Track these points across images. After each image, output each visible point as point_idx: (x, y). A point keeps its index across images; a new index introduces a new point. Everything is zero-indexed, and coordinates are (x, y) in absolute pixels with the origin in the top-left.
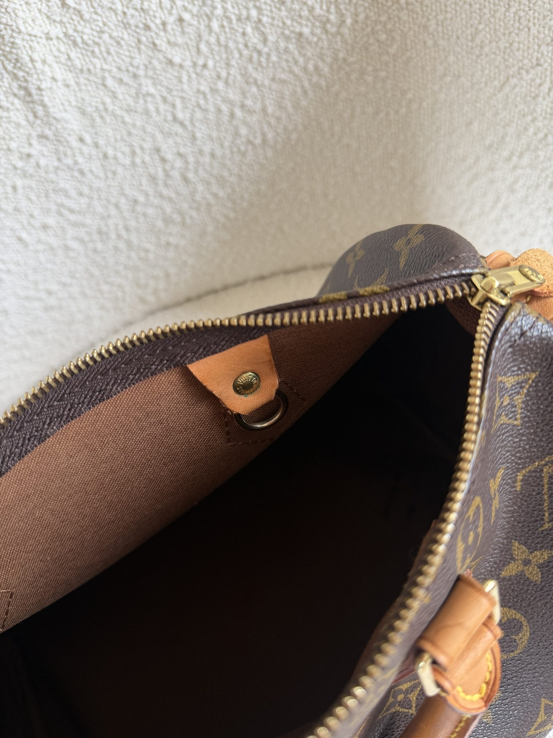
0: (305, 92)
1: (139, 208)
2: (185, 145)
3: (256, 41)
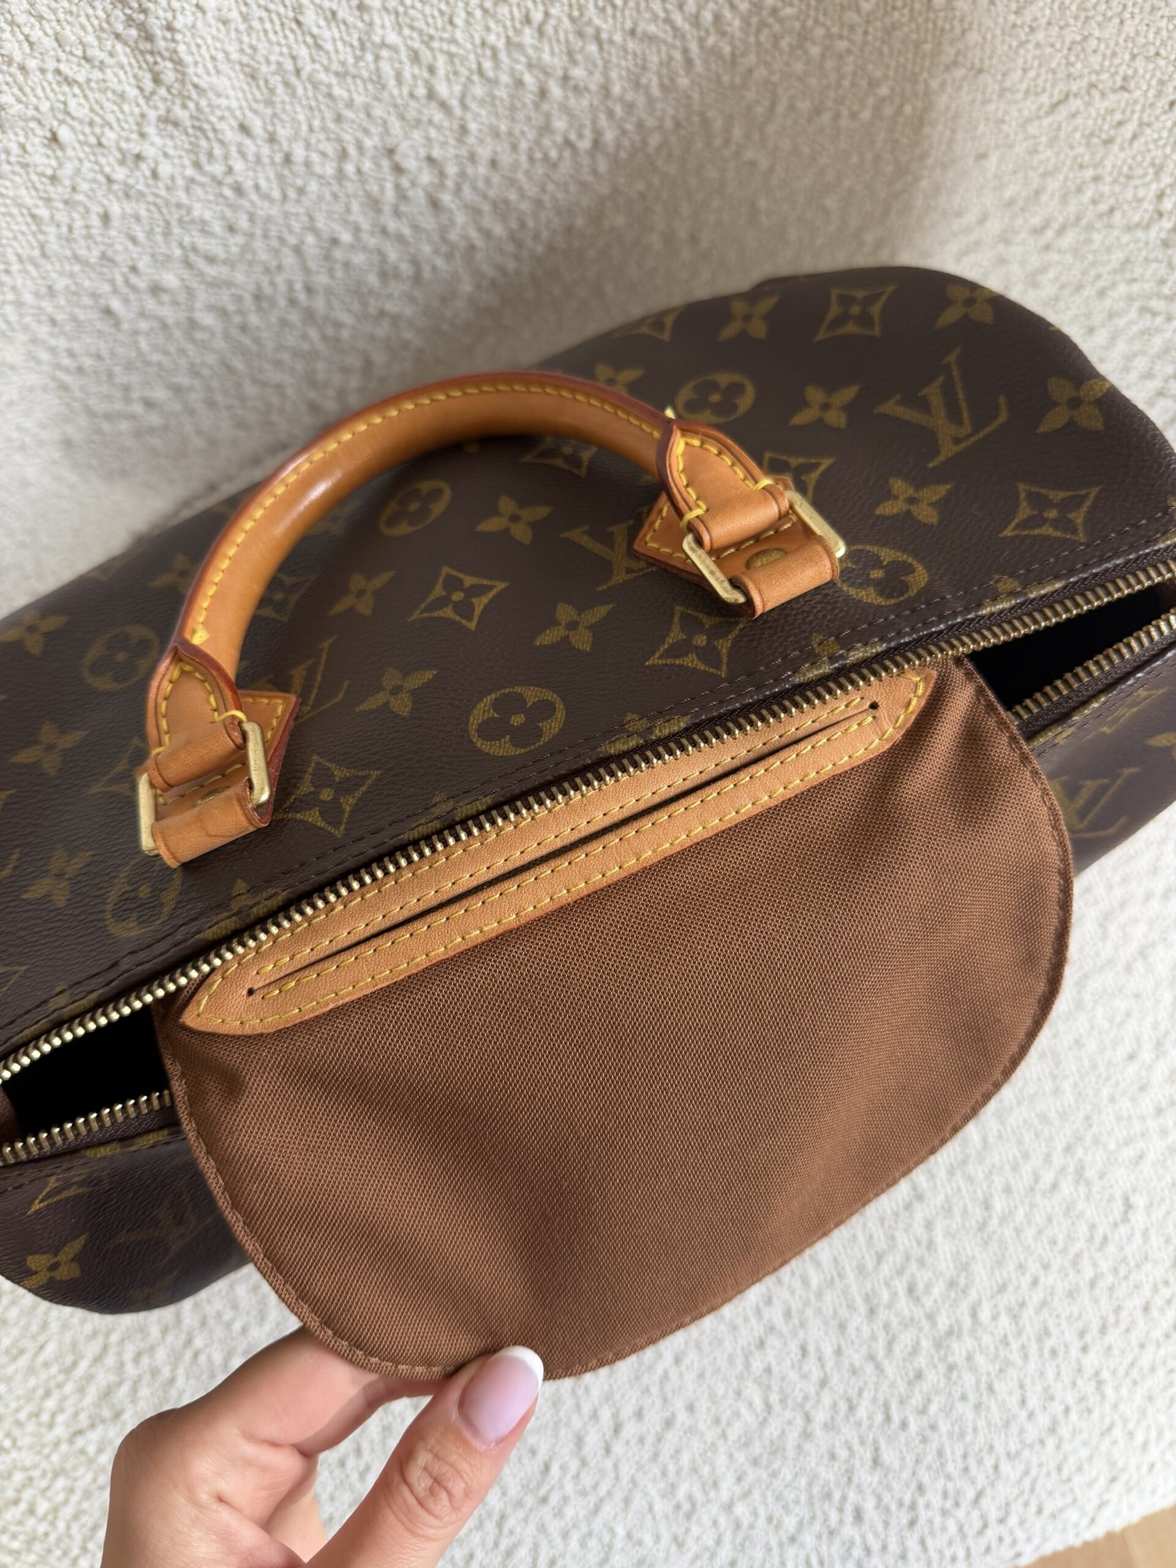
0: (689, 62)
1: (338, 254)
2: (444, 144)
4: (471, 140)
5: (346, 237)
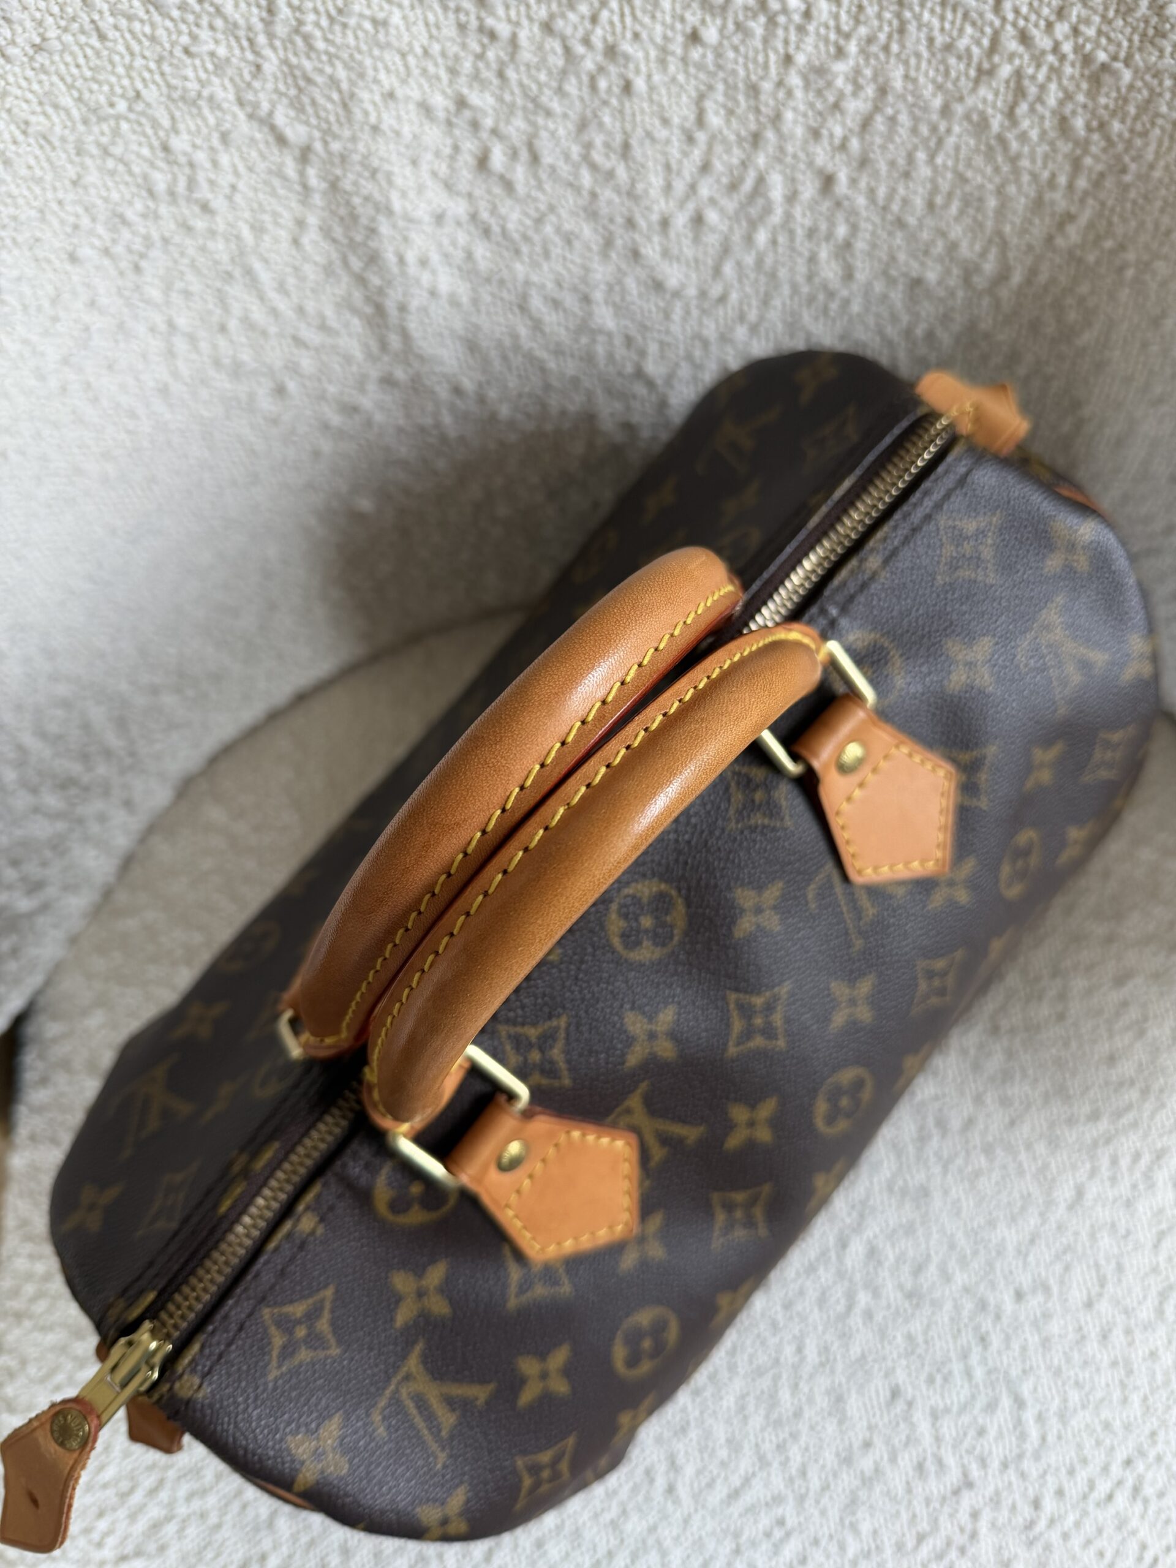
3: (831, 275)
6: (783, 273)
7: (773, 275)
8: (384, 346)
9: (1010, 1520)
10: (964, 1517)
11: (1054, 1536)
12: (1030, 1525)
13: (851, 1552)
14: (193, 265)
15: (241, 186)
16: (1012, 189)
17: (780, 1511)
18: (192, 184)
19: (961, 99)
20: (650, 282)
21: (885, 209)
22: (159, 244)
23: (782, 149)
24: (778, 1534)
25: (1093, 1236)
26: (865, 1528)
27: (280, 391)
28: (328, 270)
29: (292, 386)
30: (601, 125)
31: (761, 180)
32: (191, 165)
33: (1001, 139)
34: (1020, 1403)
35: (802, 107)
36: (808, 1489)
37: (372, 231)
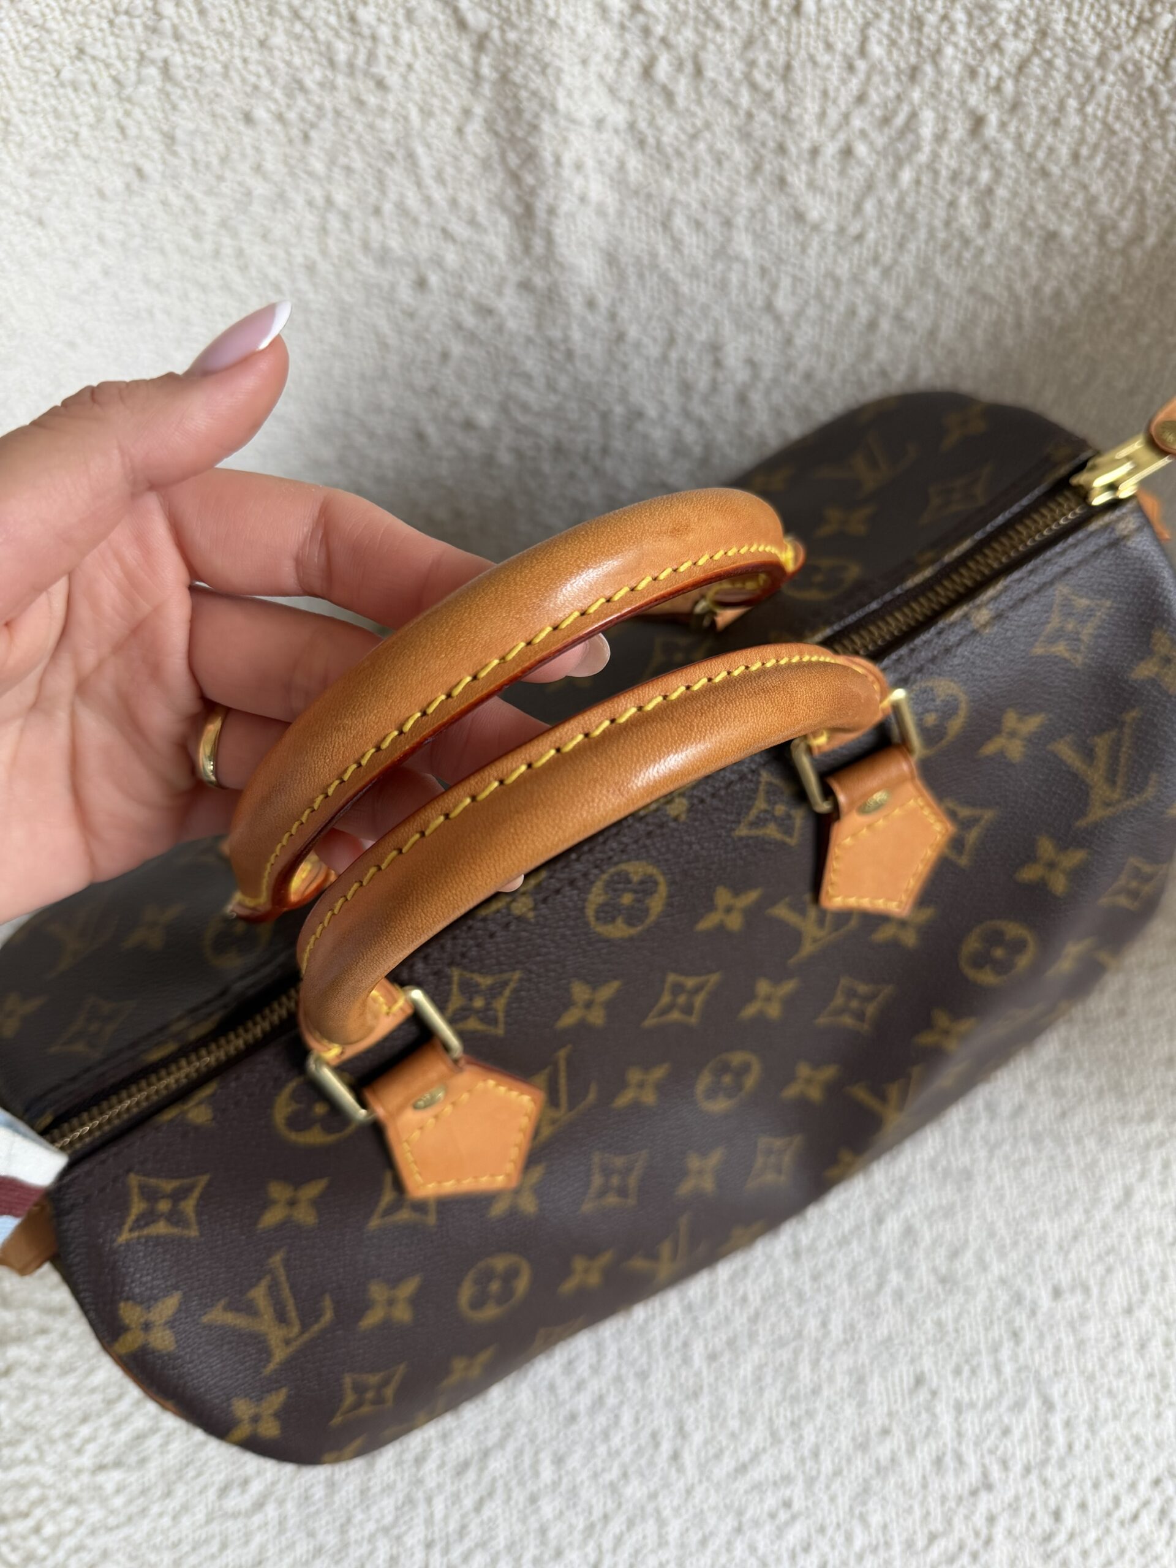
4: (793, 353)
5: (652, 412)
6: (922, 216)
7: (912, 218)
8: (527, 248)
9: (1028, 1530)
10: (979, 1520)
11: (1073, 1553)
12: (1048, 1538)
13: (858, 1544)
14: (359, 143)
15: (417, 66)
16: (1157, 145)
17: (788, 1493)
18: (371, 57)
19: (1118, 48)
20: (792, 212)
21: (1031, 156)
22: (330, 115)
23: (937, 85)
24: (783, 1516)
25: (1138, 1239)
26: (875, 1520)
27: (421, 284)
28: (486, 164)
29: (434, 279)
30: (767, 43)
31: (913, 115)
32: (374, 38)
33: (1153, 92)
34: (1048, 1405)
35: (963, 44)
36: (819, 1472)
37: (534, 128)
